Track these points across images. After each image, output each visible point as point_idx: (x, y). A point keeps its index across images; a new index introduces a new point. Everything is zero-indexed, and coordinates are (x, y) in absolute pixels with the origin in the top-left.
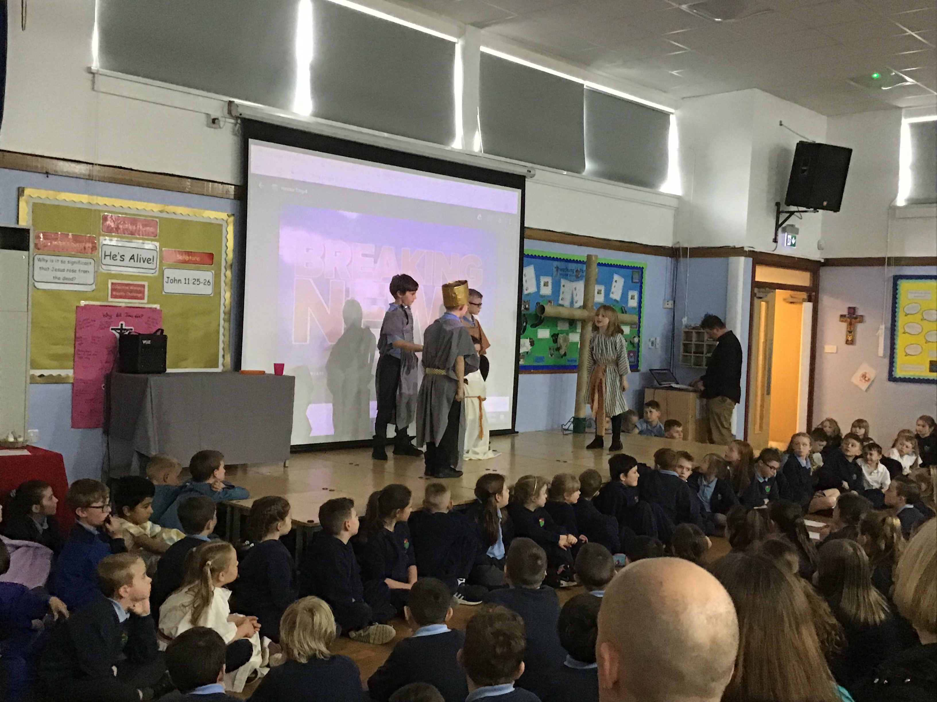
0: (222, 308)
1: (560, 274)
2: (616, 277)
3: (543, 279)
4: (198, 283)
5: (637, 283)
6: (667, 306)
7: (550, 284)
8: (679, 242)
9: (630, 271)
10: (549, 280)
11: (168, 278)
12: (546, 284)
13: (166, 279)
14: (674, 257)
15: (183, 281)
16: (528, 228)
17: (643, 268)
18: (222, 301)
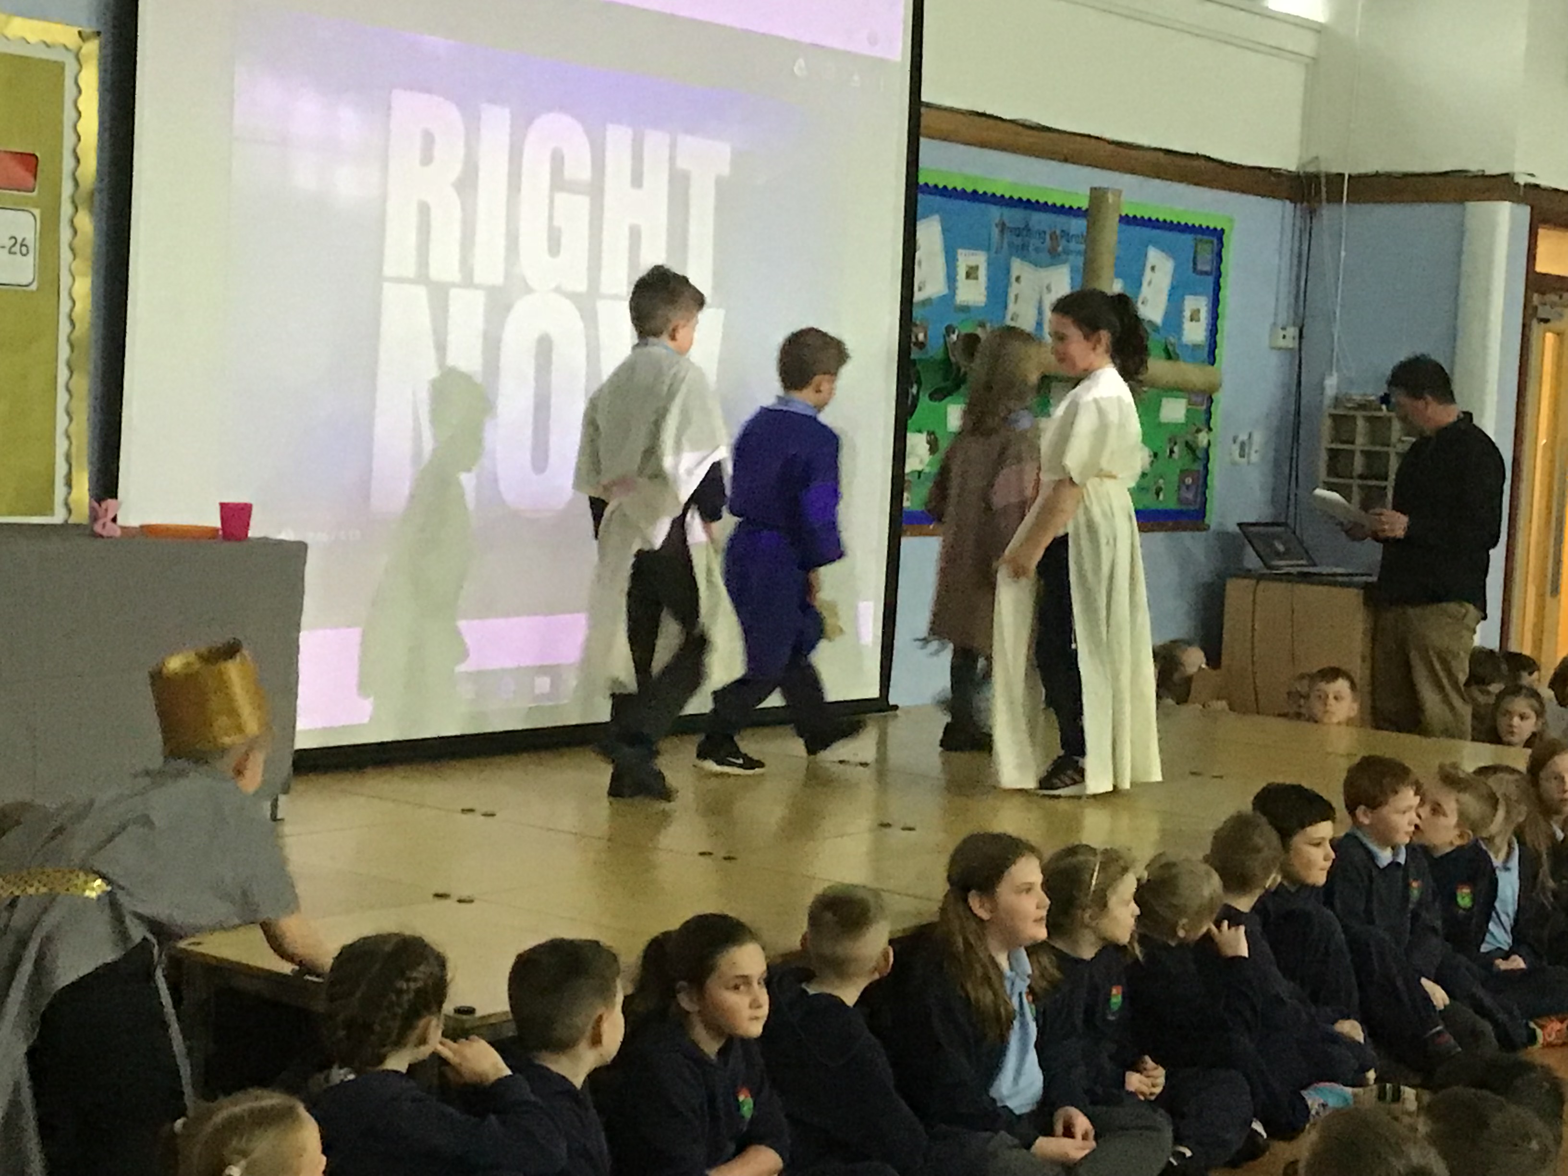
1: (1011, 245)
2: (1154, 255)
3: (965, 259)
5: (1206, 273)
6: (1282, 343)
7: (982, 273)
8: (1317, 158)
9: (1191, 238)
10: (980, 259)
12: (971, 273)
14: (1301, 201)
17: (1223, 230)
18: (65, 306)
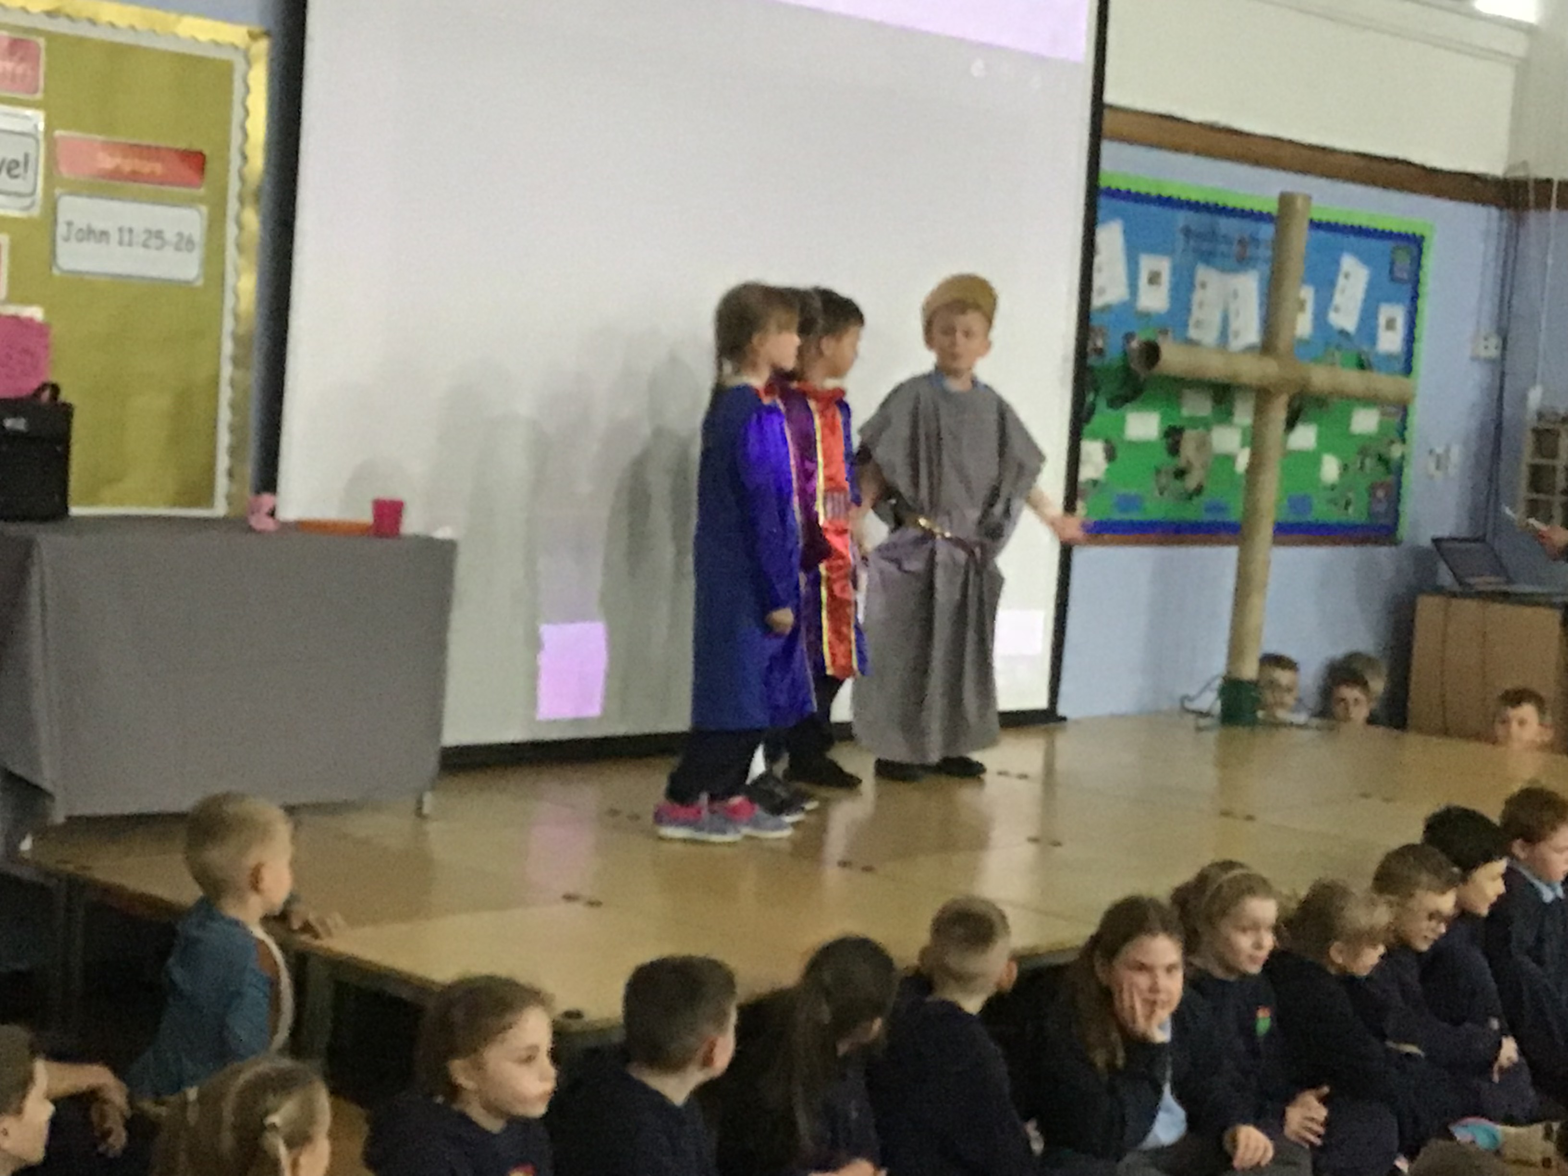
0: (228, 324)
1: (1196, 250)
2: (1348, 263)
3: (1148, 263)
4: (159, 242)
5: (1404, 281)
6: (1483, 353)
7: (1166, 278)
8: (1525, 164)
9: (1388, 245)
10: (1164, 265)
11: (69, 224)
12: (1154, 279)
13: (62, 229)
14: (1508, 206)
15: (115, 237)
16: (1111, 107)
18: (229, 302)
